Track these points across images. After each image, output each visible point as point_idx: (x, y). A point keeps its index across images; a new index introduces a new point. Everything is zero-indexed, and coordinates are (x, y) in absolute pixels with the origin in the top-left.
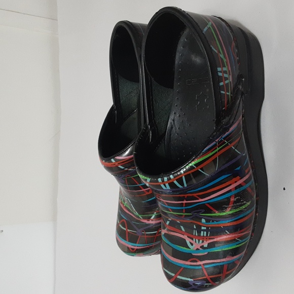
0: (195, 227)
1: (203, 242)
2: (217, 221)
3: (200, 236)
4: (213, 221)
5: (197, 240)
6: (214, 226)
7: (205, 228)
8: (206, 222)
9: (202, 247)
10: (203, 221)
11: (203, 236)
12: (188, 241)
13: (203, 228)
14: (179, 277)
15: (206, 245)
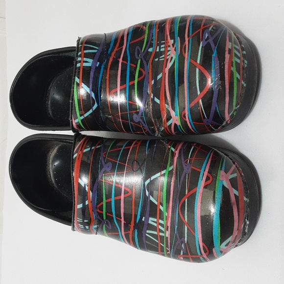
0: (157, 60)
1: (169, 46)
2: (153, 36)
3: (164, 51)
4: (152, 40)
5: (168, 54)
6: (156, 38)
7: (158, 47)
8: (152, 47)
9: (173, 45)
10: (150, 50)
11: (164, 47)
12: (170, 65)
13: (158, 50)
14: (198, 62)
15: (172, 41)
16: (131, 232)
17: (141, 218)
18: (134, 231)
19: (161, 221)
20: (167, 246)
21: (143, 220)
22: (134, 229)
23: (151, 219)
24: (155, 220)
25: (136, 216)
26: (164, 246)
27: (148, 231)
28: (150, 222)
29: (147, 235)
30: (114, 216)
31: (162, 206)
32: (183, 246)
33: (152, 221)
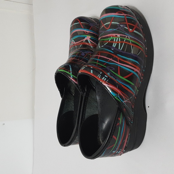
16: (119, 58)
17: (112, 50)
18: (118, 56)
19: (114, 41)
20: (125, 37)
21: (113, 49)
22: (117, 55)
23: (113, 46)
24: (114, 43)
25: (110, 52)
26: (125, 39)
27: (119, 49)
28: (115, 46)
29: (121, 49)
30: (107, 62)
31: (109, 40)
32: (122, 26)
33: (114, 45)
